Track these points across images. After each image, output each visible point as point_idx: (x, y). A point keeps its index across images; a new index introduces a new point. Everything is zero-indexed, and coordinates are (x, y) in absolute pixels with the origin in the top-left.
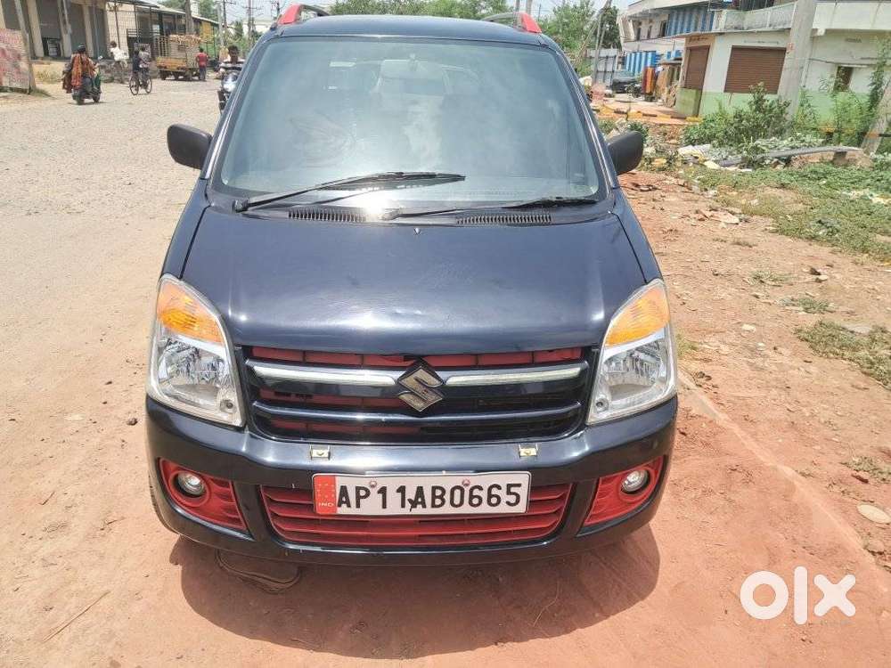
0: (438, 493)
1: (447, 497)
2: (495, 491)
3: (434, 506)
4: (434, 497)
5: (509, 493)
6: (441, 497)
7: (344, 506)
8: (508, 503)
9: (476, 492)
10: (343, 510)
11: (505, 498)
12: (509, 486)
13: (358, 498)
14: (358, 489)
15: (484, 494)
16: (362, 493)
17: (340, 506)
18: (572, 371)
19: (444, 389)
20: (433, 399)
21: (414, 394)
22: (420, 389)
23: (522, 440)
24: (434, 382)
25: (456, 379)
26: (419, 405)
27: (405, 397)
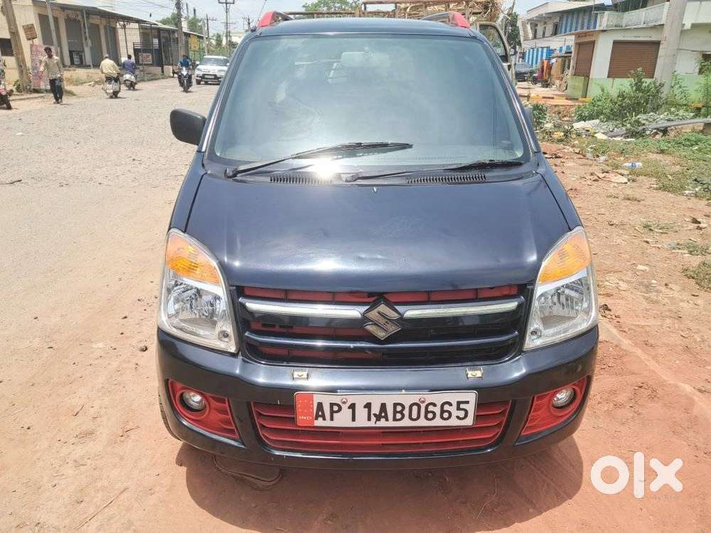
0: (399, 408)
1: (406, 412)
2: (446, 407)
3: (395, 419)
4: (395, 412)
5: (458, 409)
6: (401, 412)
7: (320, 419)
8: (458, 417)
9: (431, 408)
10: (319, 423)
11: (455, 413)
12: (459, 403)
13: (332, 412)
14: (332, 405)
15: (437, 410)
16: (336, 408)
17: (316, 419)
18: (511, 305)
19: (402, 320)
20: (393, 329)
21: (377, 325)
22: (382, 321)
23: (469, 364)
24: (394, 315)
25: (412, 312)
26: (381, 335)
27: (370, 328)
